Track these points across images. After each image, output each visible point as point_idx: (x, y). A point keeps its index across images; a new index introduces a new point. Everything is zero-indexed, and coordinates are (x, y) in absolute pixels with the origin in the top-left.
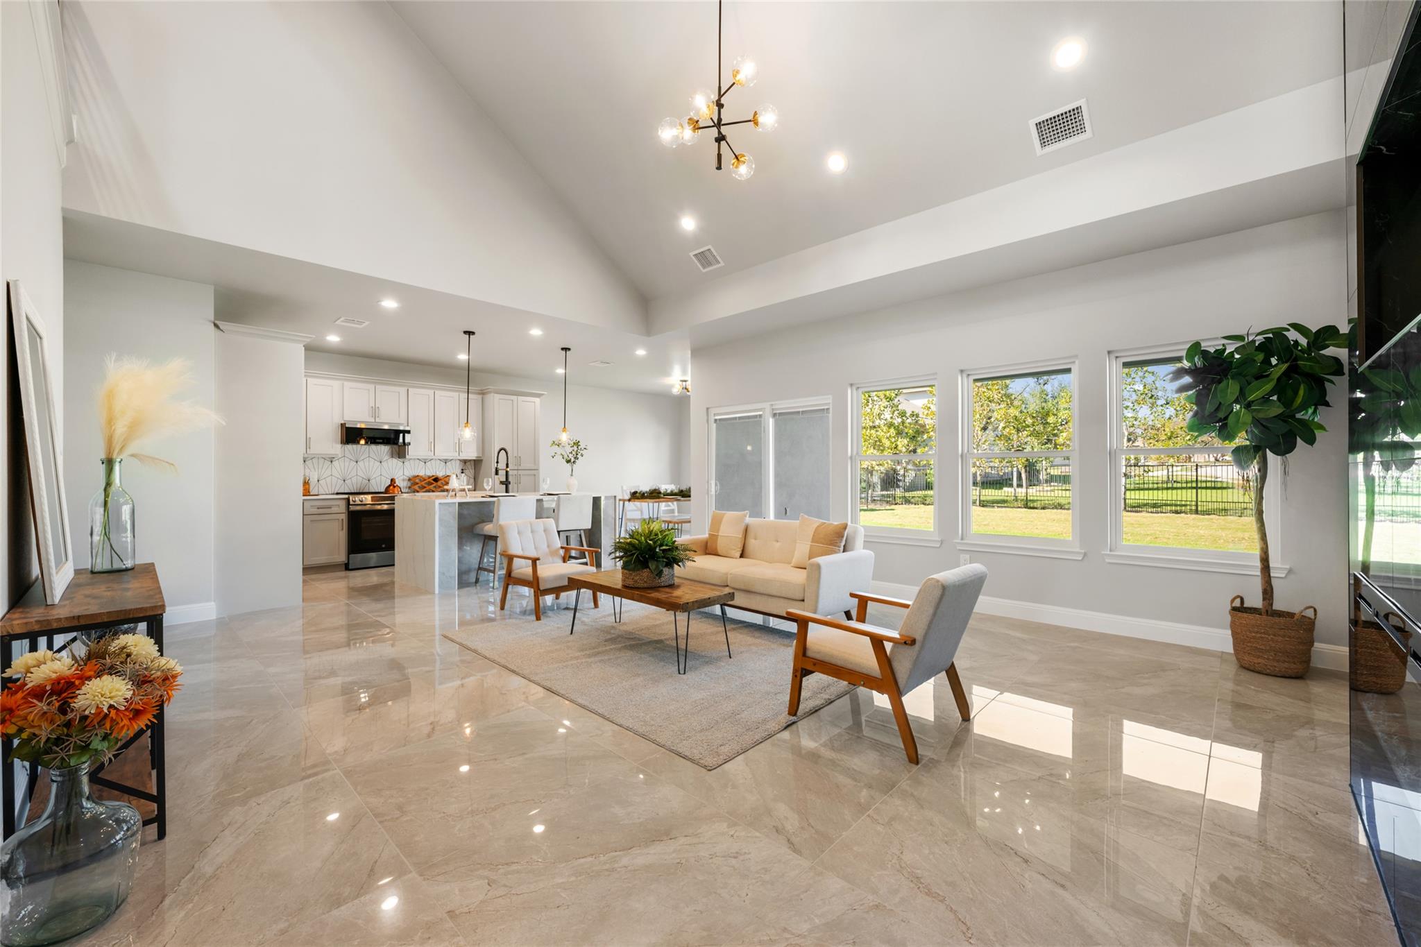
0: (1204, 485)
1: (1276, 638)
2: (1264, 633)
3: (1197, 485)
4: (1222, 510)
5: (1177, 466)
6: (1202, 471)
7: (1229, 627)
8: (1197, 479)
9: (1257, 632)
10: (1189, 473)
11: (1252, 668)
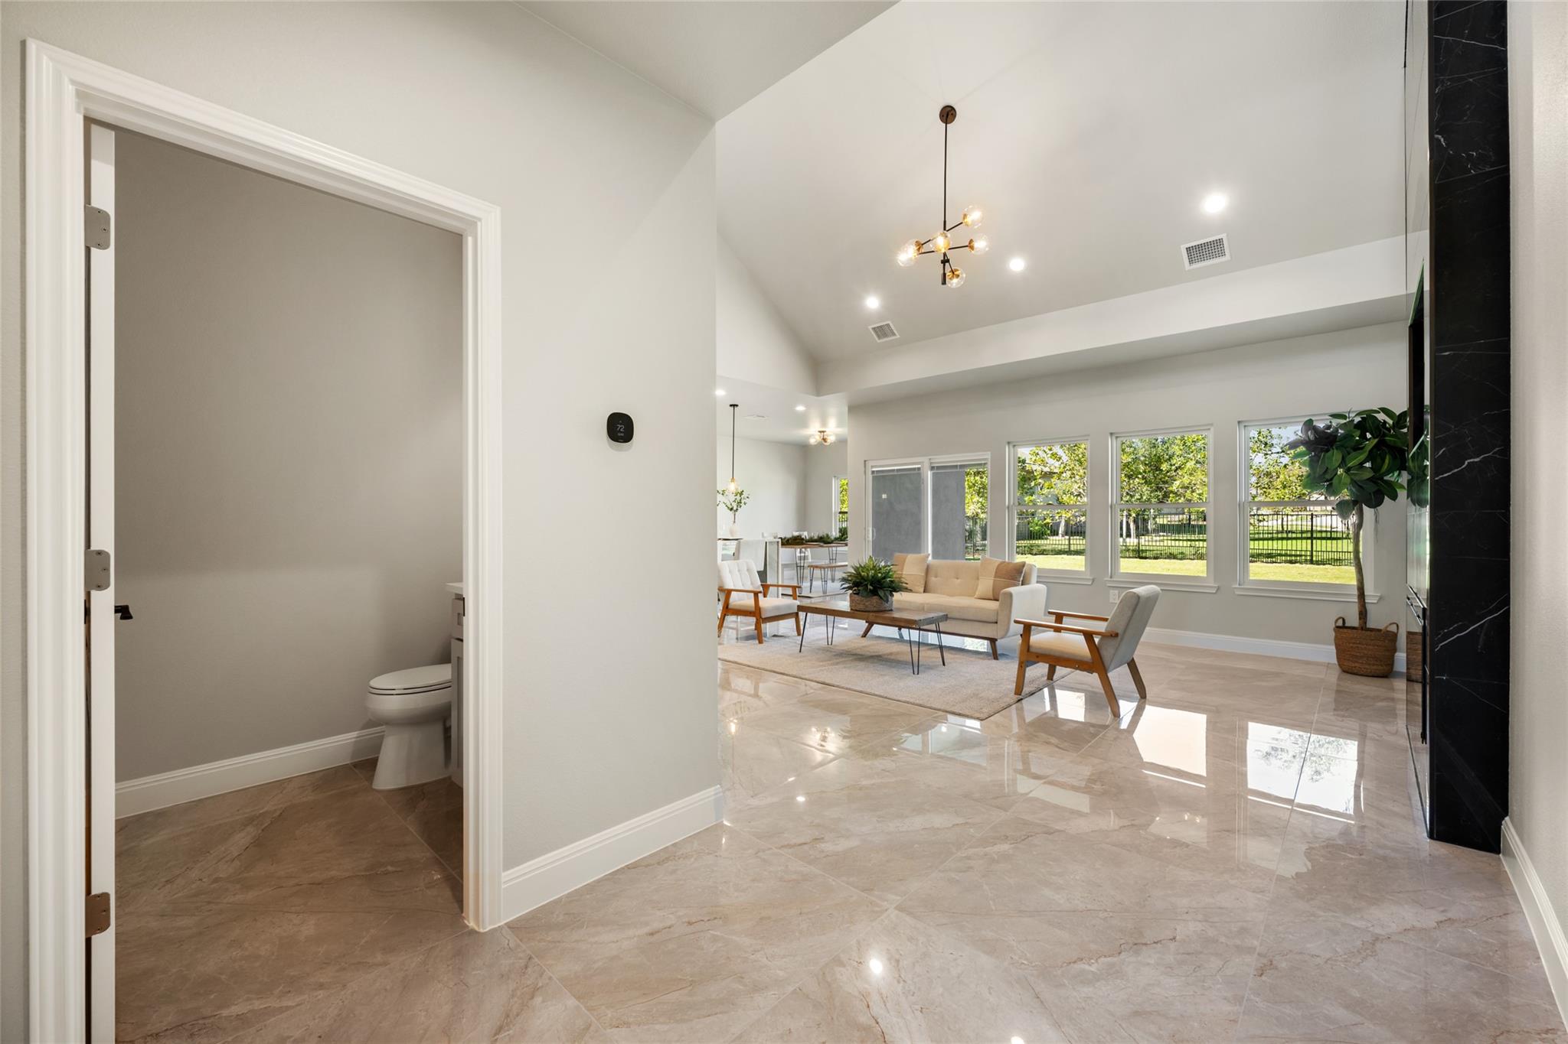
0: (1319, 535)
1: (1367, 647)
2: (1359, 643)
3: (1312, 535)
4: (1337, 560)
5: (1292, 515)
6: (1317, 521)
7: (1333, 642)
8: (1312, 528)
9: (1354, 643)
10: (1304, 523)
11: (1350, 671)
